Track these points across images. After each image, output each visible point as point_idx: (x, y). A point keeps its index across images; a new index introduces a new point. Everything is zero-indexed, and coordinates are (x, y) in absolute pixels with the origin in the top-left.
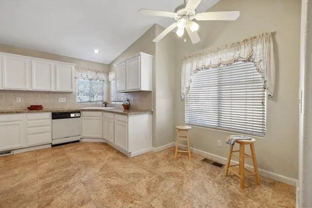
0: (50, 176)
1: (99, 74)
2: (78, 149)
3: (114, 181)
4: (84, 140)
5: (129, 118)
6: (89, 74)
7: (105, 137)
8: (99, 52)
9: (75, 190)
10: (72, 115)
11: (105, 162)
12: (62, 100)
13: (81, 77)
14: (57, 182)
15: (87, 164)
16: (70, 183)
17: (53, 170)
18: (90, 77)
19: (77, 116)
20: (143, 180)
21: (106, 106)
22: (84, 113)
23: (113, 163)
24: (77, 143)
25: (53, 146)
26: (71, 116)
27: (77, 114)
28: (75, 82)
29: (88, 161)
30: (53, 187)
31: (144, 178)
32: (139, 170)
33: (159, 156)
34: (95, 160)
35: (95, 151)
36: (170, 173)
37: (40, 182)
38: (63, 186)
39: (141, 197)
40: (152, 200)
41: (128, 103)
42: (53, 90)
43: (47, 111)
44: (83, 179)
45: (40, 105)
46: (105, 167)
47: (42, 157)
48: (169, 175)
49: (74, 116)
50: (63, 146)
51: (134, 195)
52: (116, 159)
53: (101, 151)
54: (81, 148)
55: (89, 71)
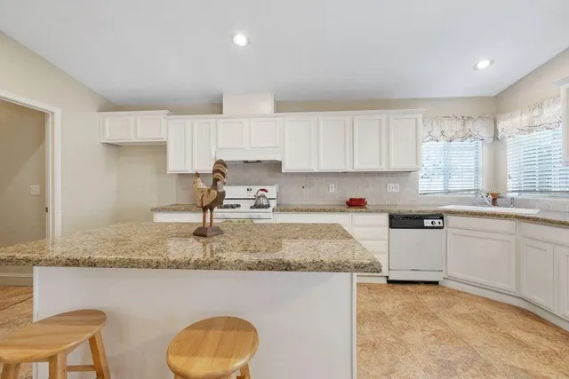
1: (470, 125)
4: (452, 285)
6: (446, 128)
7: (526, 293)
10: (427, 223)
12: (393, 187)
13: (429, 138)
18: (449, 135)
19: (437, 225)
21: (494, 203)
22: (450, 220)
24: (436, 287)
25: (390, 282)
26: (426, 225)
27: (437, 221)
42: (384, 168)
43: (379, 212)
45: (360, 197)
49: (431, 225)
55: (446, 121)
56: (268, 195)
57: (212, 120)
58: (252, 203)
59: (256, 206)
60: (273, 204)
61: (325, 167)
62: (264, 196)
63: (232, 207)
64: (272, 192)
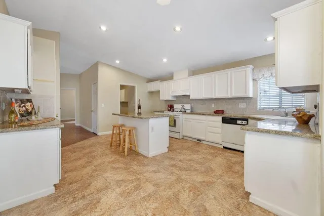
12: (242, 105)
19: (243, 123)
49: (240, 123)
56: (185, 108)
57: (170, 82)
58: (180, 110)
60: (188, 111)
63: (177, 111)
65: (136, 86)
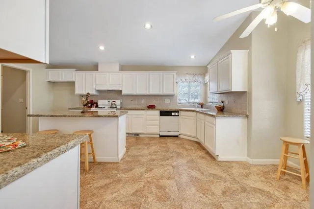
0: (155, 155)
1: (196, 77)
2: (176, 142)
3: (195, 174)
4: (181, 136)
5: (217, 120)
6: (187, 78)
8: (195, 57)
9: (166, 168)
10: (173, 114)
11: (193, 157)
12: (167, 101)
13: (181, 82)
14: (157, 160)
15: (179, 155)
16: (164, 163)
17: (157, 152)
18: (188, 80)
19: (176, 114)
20: (222, 183)
21: (202, 107)
22: (181, 113)
23: (200, 161)
24: (177, 138)
25: (161, 136)
28: (176, 86)
29: (180, 153)
30: (155, 162)
31: (225, 182)
32: (222, 174)
33: (255, 169)
34: (185, 153)
35: (187, 147)
36: (260, 190)
37: (149, 157)
38: (160, 163)
39: (214, 194)
40: (225, 202)
41: (222, 105)
42: (161, 93)
43: (157, 110)
44: (173, 164)
46: (192, 161)
47: (153, 142)
48: (258, 191)
50: (166, 138)
51: (208, 190)
52: (203, 158)
53: (192, 148)
54: (178, 142)
55: (187, 75)
56: (116, 103)
57: (94, 73)
58: (110, 106)
59: (111, 108)
60: (119, 107)
61: (138, 92)
62: (114, 104)
63: (101, 108)
64: (118, 102)
65: (31, 70)
